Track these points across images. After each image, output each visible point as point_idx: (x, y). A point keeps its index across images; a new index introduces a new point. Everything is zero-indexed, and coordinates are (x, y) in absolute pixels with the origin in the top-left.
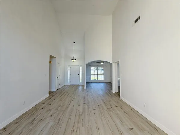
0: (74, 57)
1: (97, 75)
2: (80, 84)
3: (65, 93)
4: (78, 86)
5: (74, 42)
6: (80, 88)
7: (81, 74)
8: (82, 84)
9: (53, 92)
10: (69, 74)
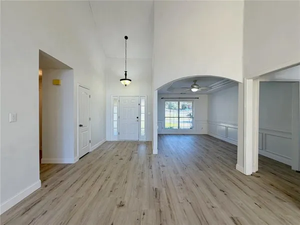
0: (126, 75)
1: (179, 118)
2: (141, 140)
3: (98, 173)
4: (137, 144)
5: (126, 38)
6: (143, 148)
7: (143, 118)
8: (145, 140)
9: (67, 165)
10: (115, 117)
